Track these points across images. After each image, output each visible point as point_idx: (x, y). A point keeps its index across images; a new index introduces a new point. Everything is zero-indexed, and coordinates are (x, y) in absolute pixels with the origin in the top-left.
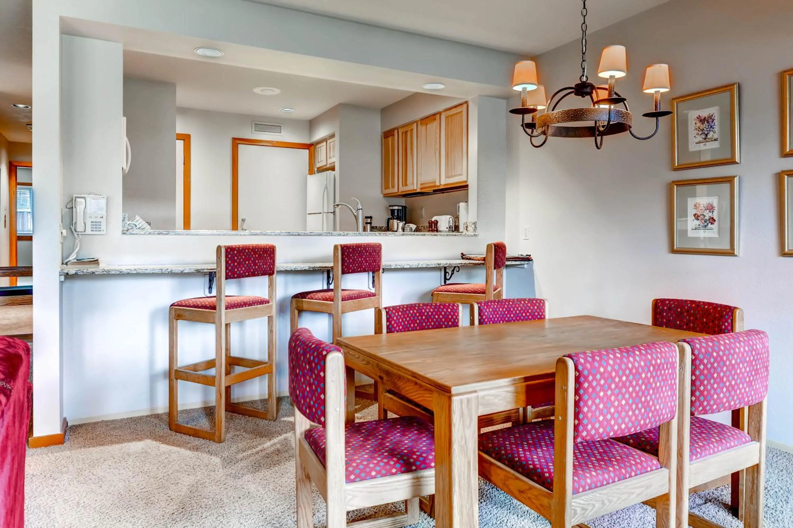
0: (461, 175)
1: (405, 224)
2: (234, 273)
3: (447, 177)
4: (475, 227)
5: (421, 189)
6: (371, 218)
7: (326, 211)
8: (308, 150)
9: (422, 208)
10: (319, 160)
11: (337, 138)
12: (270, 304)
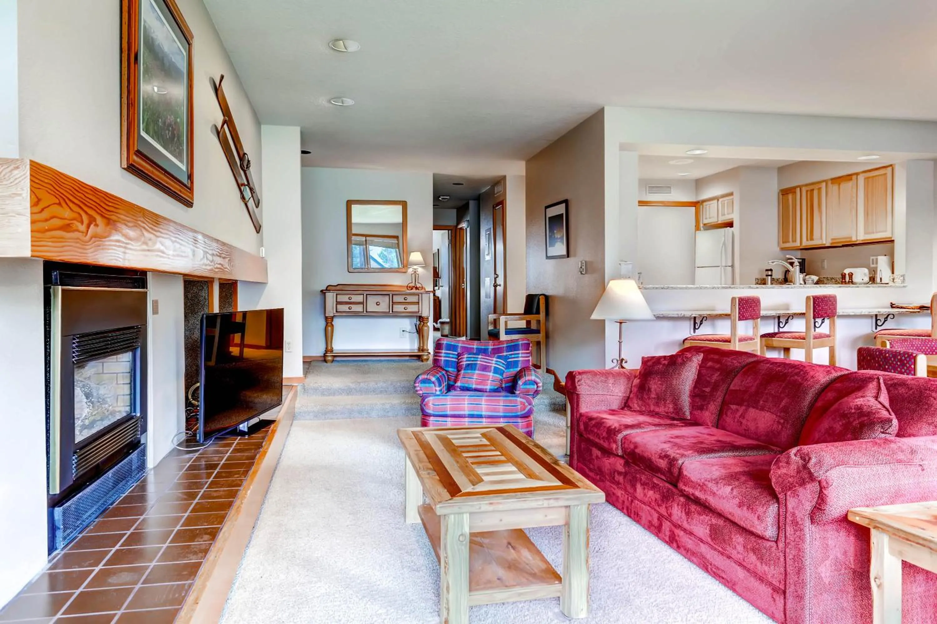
0: (886, 231)
1: (806, 275)
2: (743, 316)
3: (866, 233)
4: (904, 279)
5: (832, 244)
6: (771, 270)
7: (724, 265)
8: (694, 208)
9: (823, 261)
10: (708, 216)
11: (736, 197)
12: (756, 340)
